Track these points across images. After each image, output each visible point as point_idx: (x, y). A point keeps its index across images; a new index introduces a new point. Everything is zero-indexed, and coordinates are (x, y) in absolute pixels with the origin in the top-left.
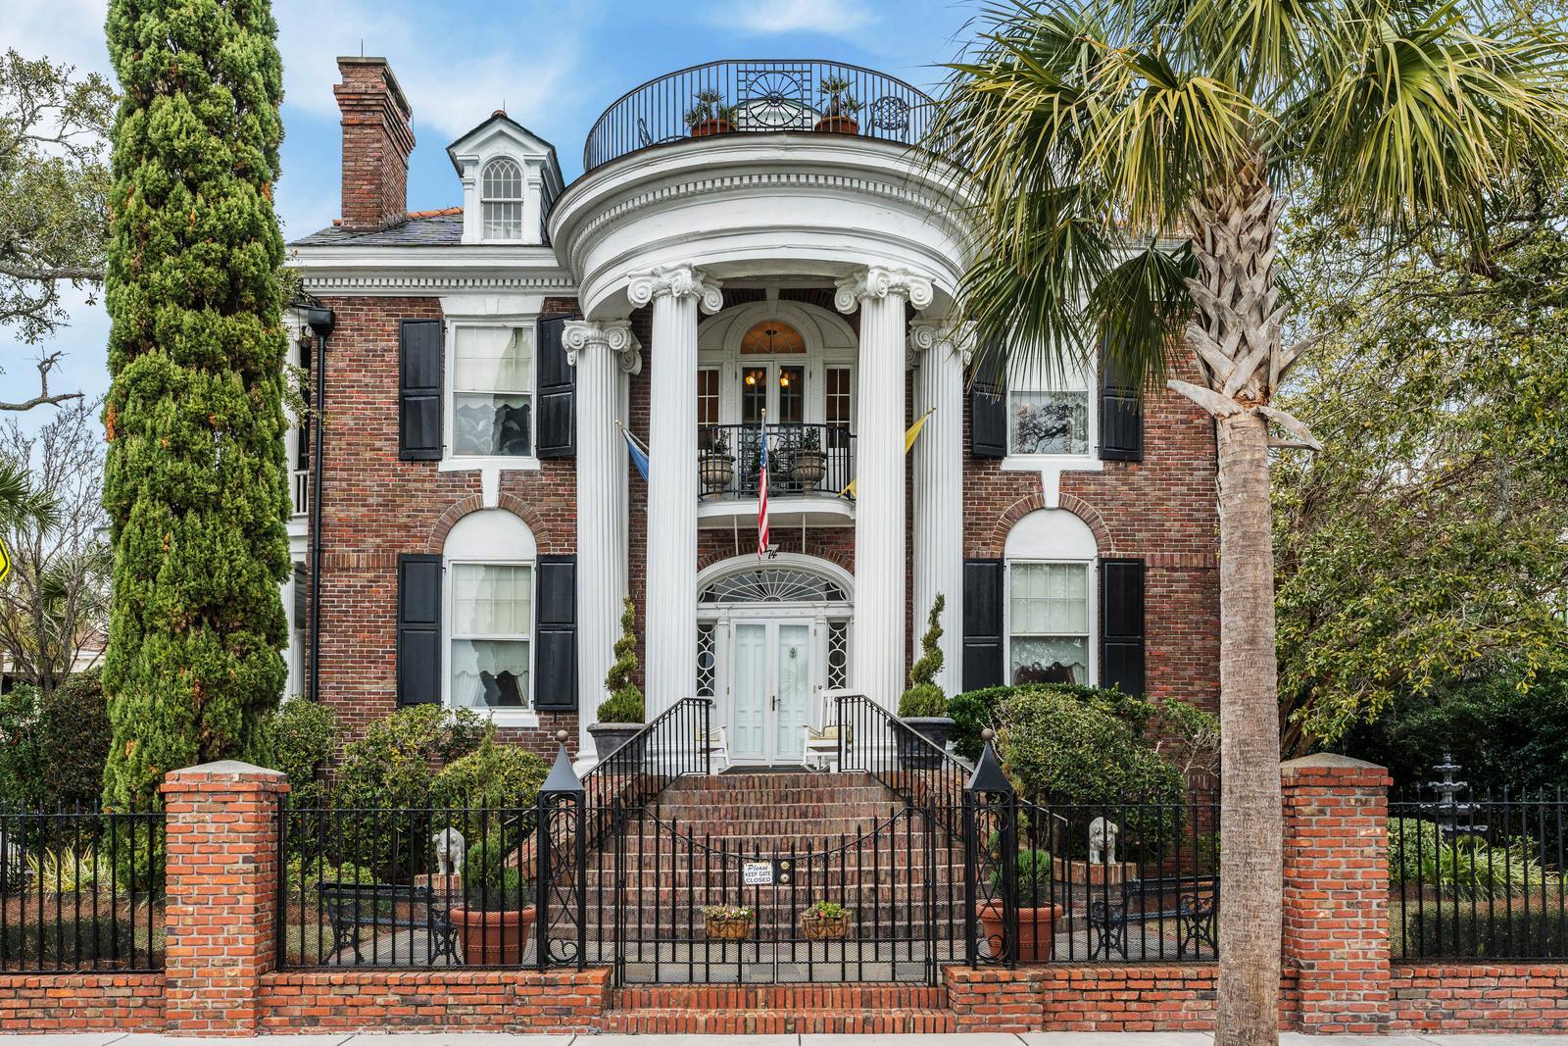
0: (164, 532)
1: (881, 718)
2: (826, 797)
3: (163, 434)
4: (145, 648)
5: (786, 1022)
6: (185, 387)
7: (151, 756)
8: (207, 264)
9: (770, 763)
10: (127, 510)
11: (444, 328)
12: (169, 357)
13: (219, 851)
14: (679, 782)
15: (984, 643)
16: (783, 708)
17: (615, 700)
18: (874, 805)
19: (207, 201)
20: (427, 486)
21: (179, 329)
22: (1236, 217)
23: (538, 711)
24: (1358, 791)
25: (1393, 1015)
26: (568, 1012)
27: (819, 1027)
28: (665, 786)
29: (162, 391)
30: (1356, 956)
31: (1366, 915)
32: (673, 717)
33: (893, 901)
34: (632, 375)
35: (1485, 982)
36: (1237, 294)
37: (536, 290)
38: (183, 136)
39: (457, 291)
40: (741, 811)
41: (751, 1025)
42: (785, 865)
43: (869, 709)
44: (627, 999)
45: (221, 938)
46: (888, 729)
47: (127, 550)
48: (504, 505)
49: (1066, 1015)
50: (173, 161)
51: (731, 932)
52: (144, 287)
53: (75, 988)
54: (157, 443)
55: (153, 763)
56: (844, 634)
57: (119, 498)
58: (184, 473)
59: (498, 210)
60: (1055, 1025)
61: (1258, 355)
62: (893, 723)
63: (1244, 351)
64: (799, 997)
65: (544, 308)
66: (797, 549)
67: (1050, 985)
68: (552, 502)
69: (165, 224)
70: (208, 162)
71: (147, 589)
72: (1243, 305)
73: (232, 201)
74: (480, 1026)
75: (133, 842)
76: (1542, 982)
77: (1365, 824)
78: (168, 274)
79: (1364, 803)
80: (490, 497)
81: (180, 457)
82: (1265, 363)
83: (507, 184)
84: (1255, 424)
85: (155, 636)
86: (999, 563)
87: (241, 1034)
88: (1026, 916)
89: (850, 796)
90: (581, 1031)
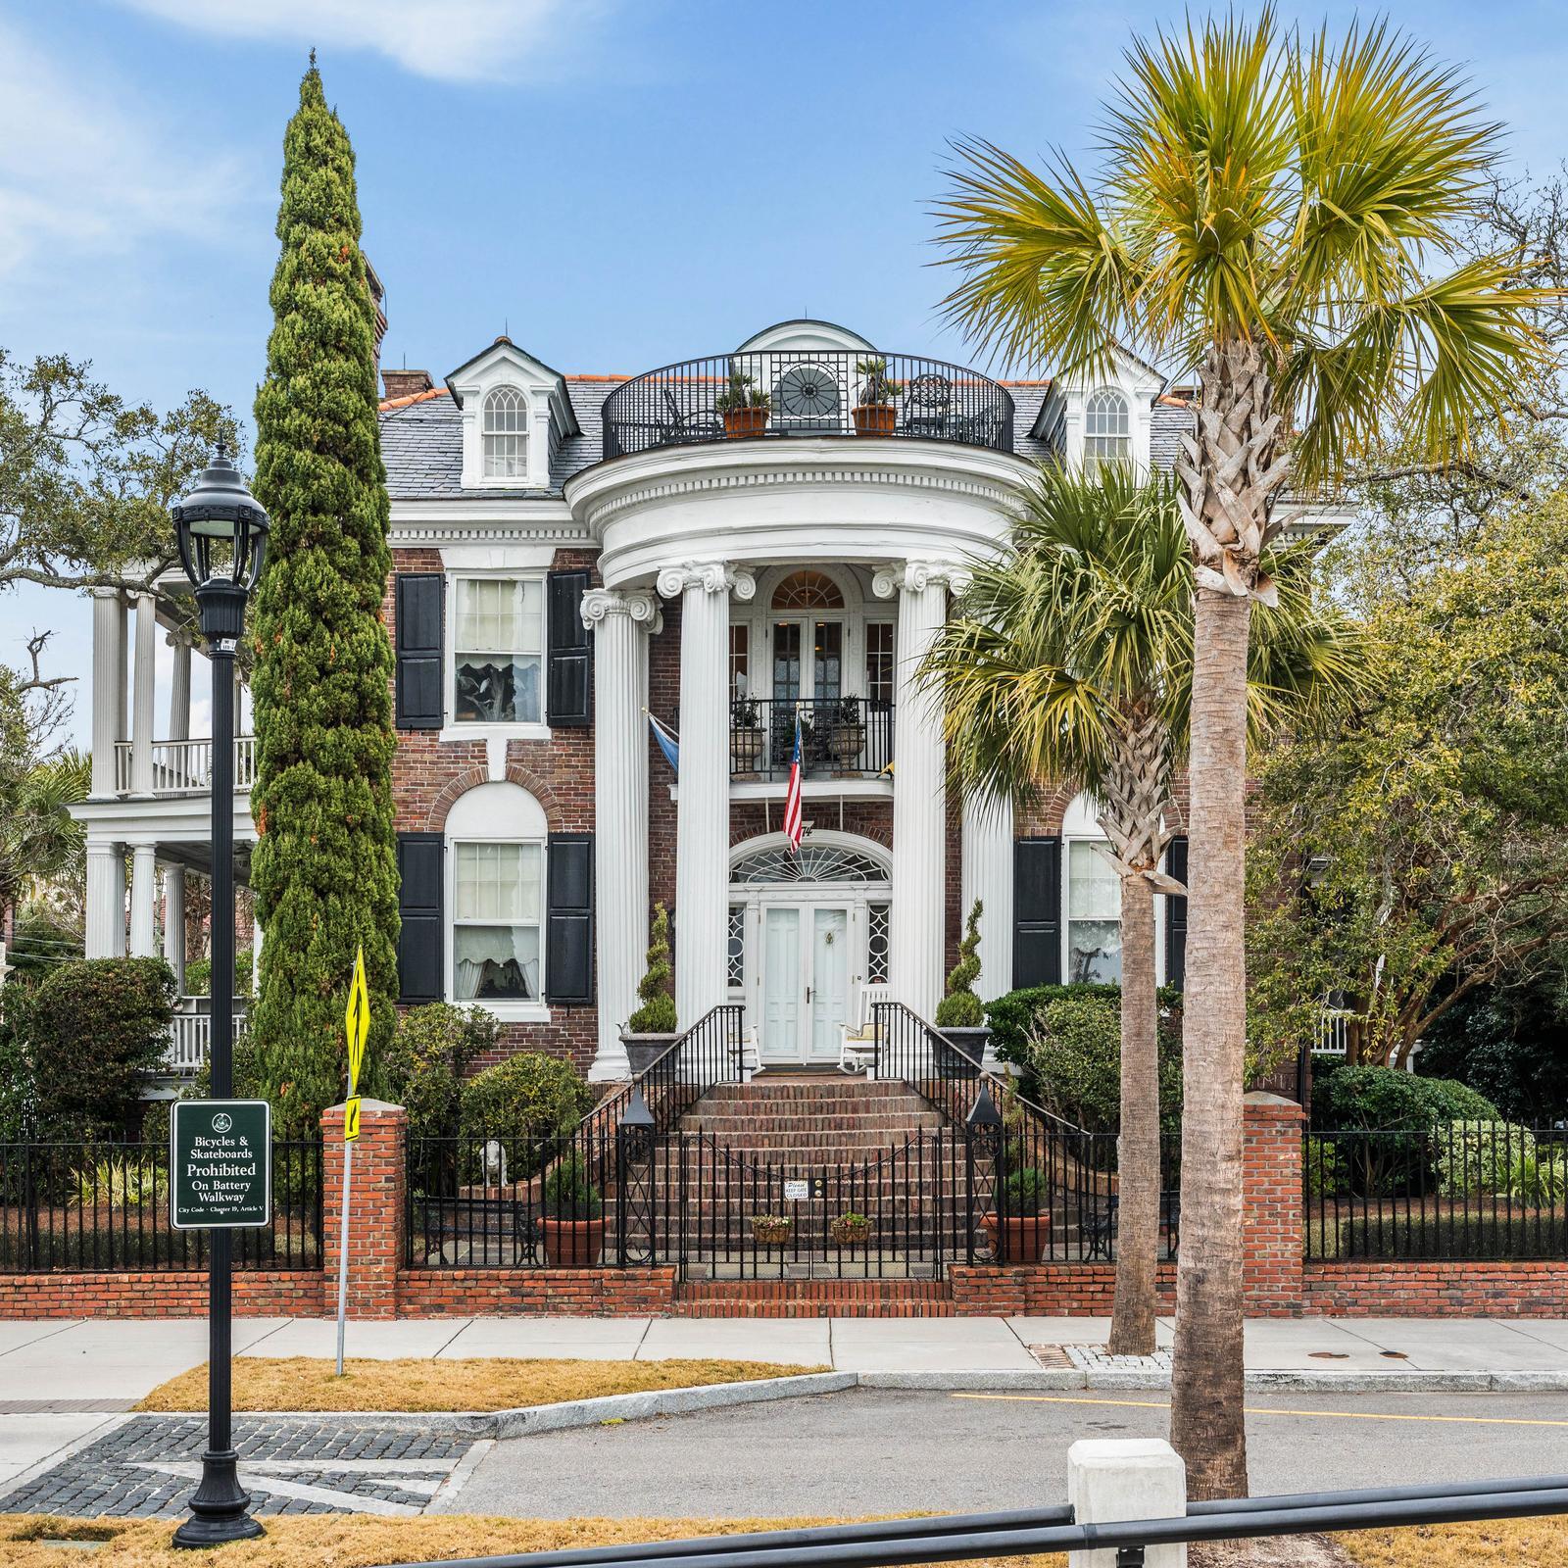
0: (313, 914)
1: (918, 1027)
2: (861, 1107)
3: (311, 834)
4: (297, 1006)
5: (819, 1308)
6: (328, 794)
7: (304, 1096)
8: (343, 690)
9: (804, 1061)
10: (279, 895)
11: (445, 583)
12: (315, 768)
13: (367, 1173)
14: (712, 1091)
15: (1039, 929)
16: (819, 1000)
17: (648, 1009)
18: (910, 1119)
19: (342, 637)
20: (427, 757)
21: (322, 747)
22: (1131, 739)
23: (550, 1004)
24: (1279, 1124)
25: (1307, 1303)
26: (645, 1301)
27: (846, 1312)
28: (699, 1097)
29: (309, 796)
30: (1276, 1256)
31: (1284, 1223)
32: (707, 1026)
33: (921, 1212)
34: (651, 636)
35: (1382, 1276)
36: (1132, 793)
37: (547, 541)
38: (324, 587)
39: (460, 543)
40: (777, 1123)
41: (791, 1310)
42: (818, 1183)
43: (905, 1017)
44: (690, 1291)
45: (368, 1241)
46: (924, 1037)
47: (280, 923)
48: (512, 777)
49: (1045, 1304)
50: (316, 610)
51: (775, 1238)
52: (293, 711)
53: (248, 1282)
54: (305, 839)
55: (305, 1101)
56: (886, 918)
57: (273, 884)
58: (327, 864)
59: (500, 446)
60: (1036, 1311)
61: (1144, 838)
62: (928, 1032)
63: (1135, 833)
64: (830, 1290)
65: (555, 561)
66: (832, 825)
67: (1031, 1279)
68: (564, 775)
69: (310, 658)
70: (343, 605)
71: (298, 959)
72: (1135, 800)
73: (361, 635)
74: (574, 1313)
75: (289, 1165)
76: (1428, 1276)
77: (1284, 1150)
78: (314, 699)
79: (1283, 1134)
80: (497, 769)
81: (325, 851)
82: (1149, 841)
83: (511, 416)
84: (1143, 884)
85: (304, 998)
86: (1057, 842)
87: (384, 1318)
88: (1015, 1224)
89: (885, 1107)
90: (656, 1316)
